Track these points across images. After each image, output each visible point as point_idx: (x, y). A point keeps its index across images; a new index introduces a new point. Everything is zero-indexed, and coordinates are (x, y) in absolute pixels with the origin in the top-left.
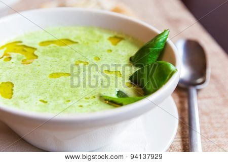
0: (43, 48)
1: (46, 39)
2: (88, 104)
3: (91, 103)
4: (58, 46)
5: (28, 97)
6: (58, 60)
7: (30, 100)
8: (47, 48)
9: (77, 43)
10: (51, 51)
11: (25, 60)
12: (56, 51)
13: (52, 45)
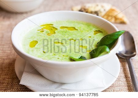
0: (60, 29)
1: (65, 26)
2: (62, 58)
3: (63, 58)
4: (68, 30)
5: (39, 49)
6: (63, 36)
7: (39, 50)
8: (62, 30)
9: (78, 30)
10: (63, 32)
11: (49, 33)
12: (65, 32)
13: (65, 29)
